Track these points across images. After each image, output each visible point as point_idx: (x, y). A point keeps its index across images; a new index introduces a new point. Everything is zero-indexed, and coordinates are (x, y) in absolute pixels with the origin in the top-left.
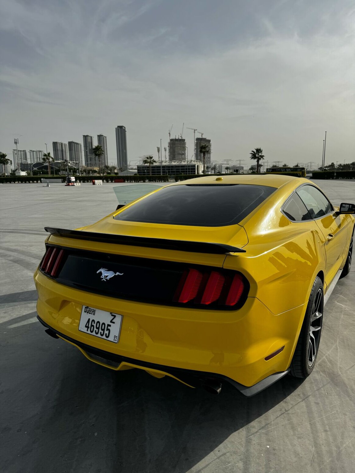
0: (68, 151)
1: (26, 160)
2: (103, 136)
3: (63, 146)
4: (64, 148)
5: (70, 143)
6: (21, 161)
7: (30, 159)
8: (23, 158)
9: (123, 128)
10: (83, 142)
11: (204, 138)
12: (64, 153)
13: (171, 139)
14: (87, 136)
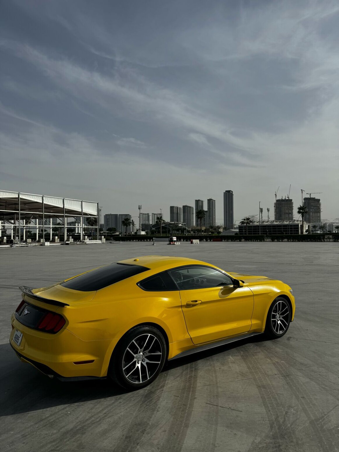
0: (182, 214)
1: (149, 221)
2: (212, 200)
3: (179, 210)
4: (179, 212)
5: (184, 207)
6: (145, 222)
7: (151, 221)
8: (146, 219)
9: (231, 192)
10: (195, 205)
11: (312, 198)
12: (179, 215)
13: (277, 199)
14: (199, 200)
